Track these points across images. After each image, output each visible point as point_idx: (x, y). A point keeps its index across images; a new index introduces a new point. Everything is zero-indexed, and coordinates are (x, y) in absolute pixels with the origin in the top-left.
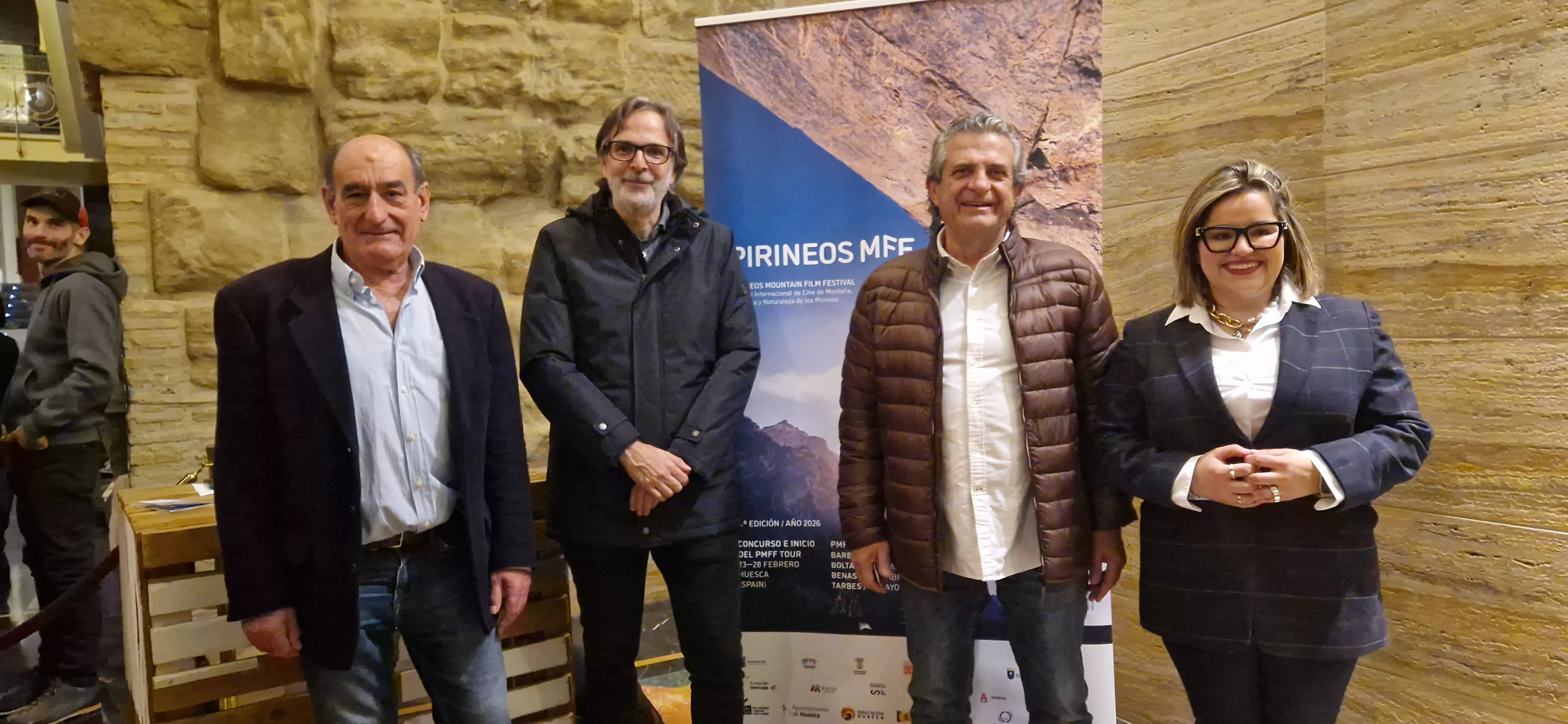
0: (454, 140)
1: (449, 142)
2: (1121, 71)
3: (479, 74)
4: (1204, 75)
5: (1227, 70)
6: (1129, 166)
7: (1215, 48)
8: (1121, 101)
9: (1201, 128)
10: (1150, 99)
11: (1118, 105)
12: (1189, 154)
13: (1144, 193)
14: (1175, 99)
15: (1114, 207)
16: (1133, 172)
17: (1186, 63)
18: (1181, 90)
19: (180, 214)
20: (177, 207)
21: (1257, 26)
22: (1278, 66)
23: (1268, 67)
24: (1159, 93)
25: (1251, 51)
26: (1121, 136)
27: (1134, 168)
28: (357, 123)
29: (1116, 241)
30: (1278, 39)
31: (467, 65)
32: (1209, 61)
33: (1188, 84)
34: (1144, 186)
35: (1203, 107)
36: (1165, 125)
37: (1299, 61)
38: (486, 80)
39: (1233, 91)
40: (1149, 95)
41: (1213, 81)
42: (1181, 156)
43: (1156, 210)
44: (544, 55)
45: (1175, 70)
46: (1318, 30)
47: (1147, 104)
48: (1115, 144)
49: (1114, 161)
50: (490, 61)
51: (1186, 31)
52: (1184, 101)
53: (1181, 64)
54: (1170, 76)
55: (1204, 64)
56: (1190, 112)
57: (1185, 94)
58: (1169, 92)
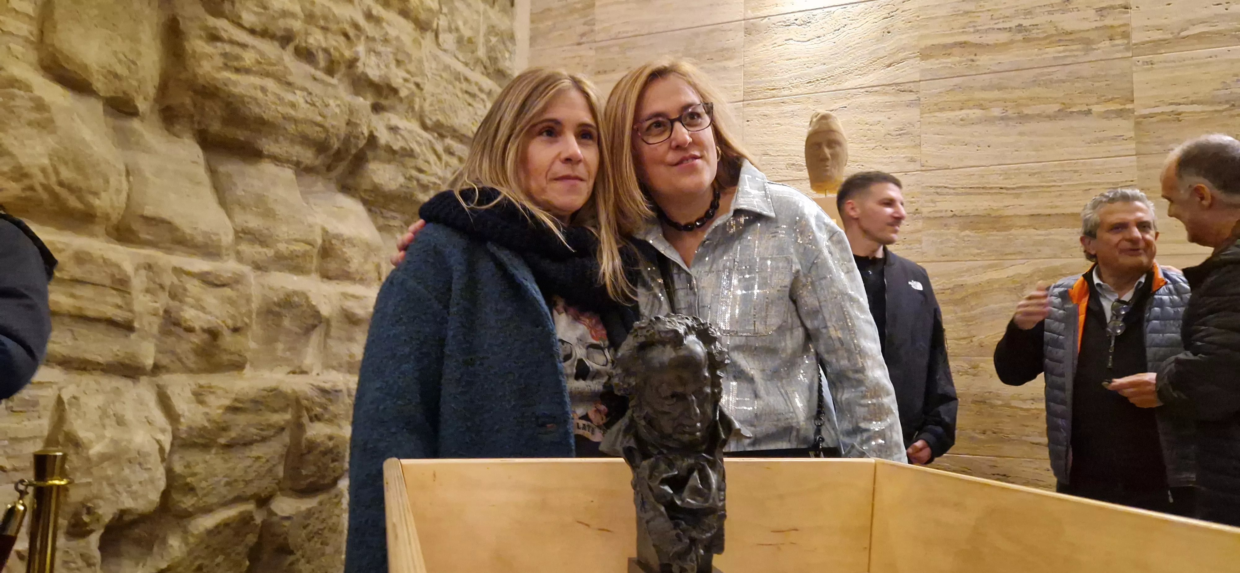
0: (304, 97)
1: (299, 98)
2: (953, 169)
3: (329, 35)
4: (1033, 181)
5: (1055, 181)
6: (963, 233)
7: (1043, 166)
8: (954, 189)
9: (1033, 215)
10: (982, 191)
11: (952, 191)
12: (1021, 231)
13: (978, 254)
14: (1007, 194)
15: (948, 261)
16: (966, 239)
17: (1017, 171)
18: (1013, 189)
19: (18, 102)
20: (16, 91)
21: (1078, 157)
22: (1099, 184)
23: (1090, 184)
24: (991, 188)
25: (1076, 172)
26: (956, 213)
27: (968, 236)
28: (228, 48)
29: (951, 286)
30: (1098, 167)
31: (322, 23)
32: (1039, 173)
33: (1020, 185)
34: (979, 249)
35: (1034, 202)
36: (997, 210)
37: (1117, 183)
38: (335, 43)
39: (1061, 195)
40: (983, 188)
41: (1042, 186)
42: (1013, 231)
43: (991, 266)
44: (377, 36)
45: (1006, 175)
46: (1132, 166)
47: (980, 194)
48: (949, 217)
49: (949, 229)
50: (341, 25)
51: (1017, 151)
52: (1018, 196)
53: (1013, 171)
54: (1002, 178)
55: (1035, 174)
56: (1022, 203)
57: (1017, 191)
58: (1001, 188)
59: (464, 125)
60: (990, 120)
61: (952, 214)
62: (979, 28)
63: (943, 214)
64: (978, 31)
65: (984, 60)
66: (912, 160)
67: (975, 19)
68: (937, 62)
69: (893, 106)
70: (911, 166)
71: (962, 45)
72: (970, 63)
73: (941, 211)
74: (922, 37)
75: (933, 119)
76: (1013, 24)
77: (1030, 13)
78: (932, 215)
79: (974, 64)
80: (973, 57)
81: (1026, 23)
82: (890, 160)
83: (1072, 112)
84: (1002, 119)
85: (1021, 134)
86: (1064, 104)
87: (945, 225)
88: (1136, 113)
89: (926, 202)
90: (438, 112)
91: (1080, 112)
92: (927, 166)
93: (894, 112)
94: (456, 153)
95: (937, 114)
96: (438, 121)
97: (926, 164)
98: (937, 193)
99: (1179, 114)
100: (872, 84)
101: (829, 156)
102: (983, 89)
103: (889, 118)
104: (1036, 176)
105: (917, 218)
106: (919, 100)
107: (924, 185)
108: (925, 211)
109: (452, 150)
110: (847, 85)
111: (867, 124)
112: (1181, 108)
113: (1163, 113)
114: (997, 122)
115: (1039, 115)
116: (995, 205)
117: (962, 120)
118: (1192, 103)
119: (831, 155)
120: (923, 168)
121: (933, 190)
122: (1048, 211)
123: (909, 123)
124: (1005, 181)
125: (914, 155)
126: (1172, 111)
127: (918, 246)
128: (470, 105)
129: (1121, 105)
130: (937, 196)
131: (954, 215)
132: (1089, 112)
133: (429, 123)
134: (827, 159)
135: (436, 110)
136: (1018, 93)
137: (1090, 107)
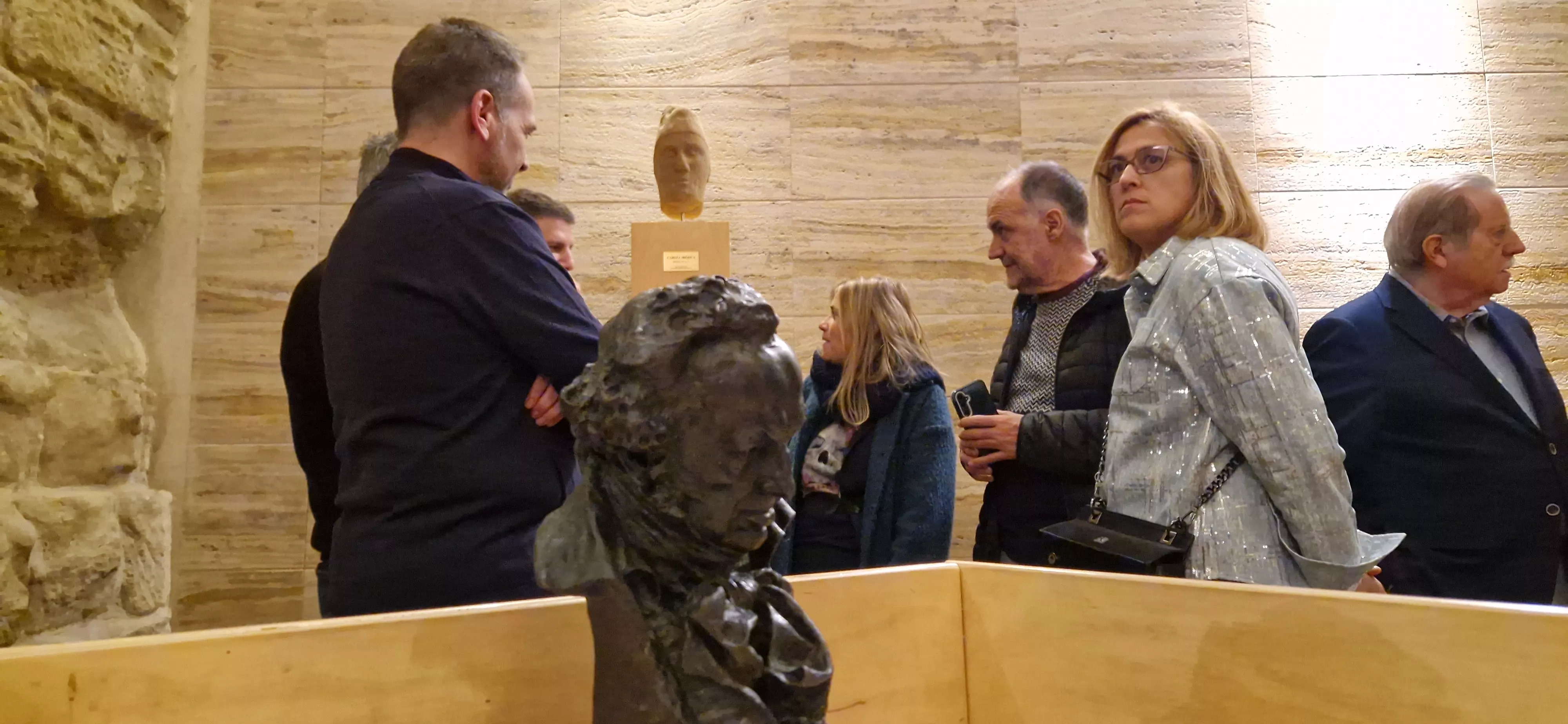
2: (829, 200)
4: (918, 221)
5: (941, 222)
7: (928, 202)
8: (830, 225)
9: (917, 262)
10: (862, 229)
11: (827, 228)
14: (890, 235)
17: (900, 208)
18: (896, 229)
21: (966, 194)
24: (872, 226)
25: (963, 211)
26: (833, 255)
32: (924, 211)
33: (904, 224)
35: (920, 246)
36: (880, 254)
39: (947, 239)
40: (863, 226)
41: (928, 227)
45: (889, 211)
47: (858, 233)
48: (824, 261)
49: (824, 276)
51: (900, 182)
52: (901, 238)
53: (895, 207)
54: (883, 214)
55: (920, 212)
56: (906, 247)
57: (901, 231)
58: (883, 227)
59: (91, 74)
60: (871, 143)
61: (827, 256)
62: (858, 27)
63: (817, 256)
64: (856, 31)
65: (863, 66)
66: (781, 186)
67: (853, 16)
68: (810, 63)
69: (758, 114)
70: (779, 194)
71: (840, 45)
72: (848, 69)
73: (815, 253)
74: (791, 30)
75: (805, 136)
76: (896, 27)
77: (914, 17)
78: (805, 257)
79: (854, 71)
80: (852, 63)
81: (910, 28)
82: (755, 183)
83: (959, 141)
84: (885, 142)
85: (905, 162)
86: (950, 130)
87: (820, 271)
88: (1024, 148)
89: (799, 240)
90: (39, 44)
91: (967, 142)
92: (799, 195)
93: (758, 122)
94: (74, 119)
95: (810, 129)
96: (40, 58)
97: (797, 192)
98: (811, 230)
99: (1066, 152)
100: (732, 83)
101: (688, 167)
102: (863, 103)
103: (753, 130)
104: (921, 214)
105: (788, 260)
106: (789, 109)
107: (794, 218)
108: (796, 251)
109: (65, 113)
110: (699, 80)
111: (725, 134)
112: (1068, 146)
113: (1050, 150)
114: (880, 146)
115: (924, 141)
116: (876, 247)
117: (839, 140)
118: (1078, 140)
119: (691, 165)
120: (795, 197)
121: (806, 226)
122: (933, 258)
123: (777, 138)
124: (889, 219)
125: (783, 180)
126: (1059, 149)
127: (788, 295)
128: (102, 42)
129: (1009, 136)
130: (811, 233)
131: (830, 258)
132: (976, 143)
133: (21, 59)
134: (686, 171)
135: (36, 39)
136: (901, 113)
137: (978, 136)
